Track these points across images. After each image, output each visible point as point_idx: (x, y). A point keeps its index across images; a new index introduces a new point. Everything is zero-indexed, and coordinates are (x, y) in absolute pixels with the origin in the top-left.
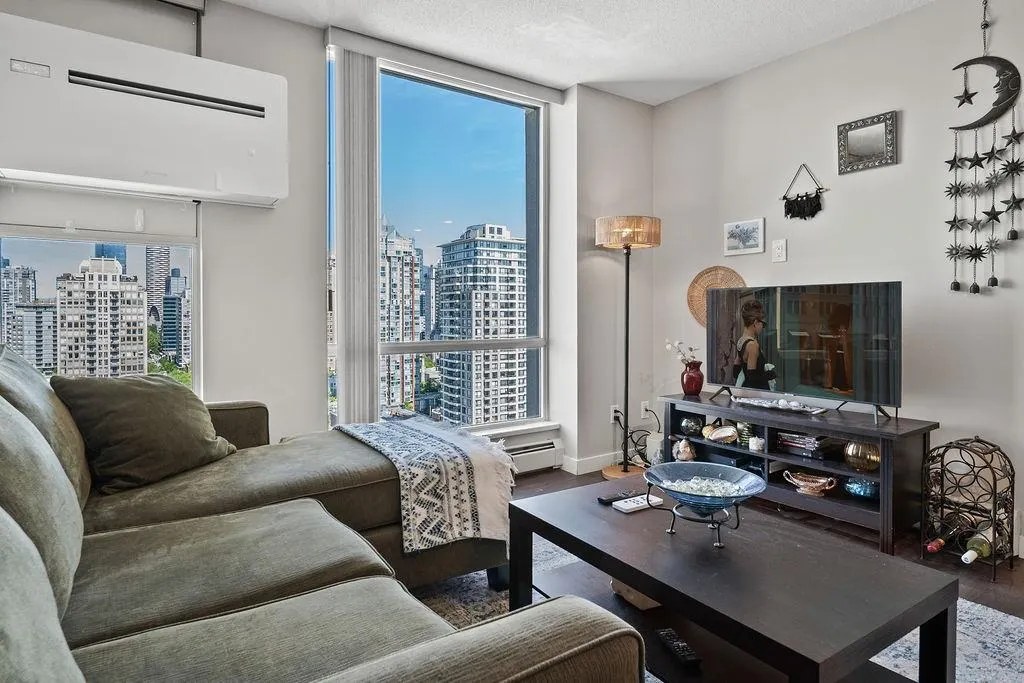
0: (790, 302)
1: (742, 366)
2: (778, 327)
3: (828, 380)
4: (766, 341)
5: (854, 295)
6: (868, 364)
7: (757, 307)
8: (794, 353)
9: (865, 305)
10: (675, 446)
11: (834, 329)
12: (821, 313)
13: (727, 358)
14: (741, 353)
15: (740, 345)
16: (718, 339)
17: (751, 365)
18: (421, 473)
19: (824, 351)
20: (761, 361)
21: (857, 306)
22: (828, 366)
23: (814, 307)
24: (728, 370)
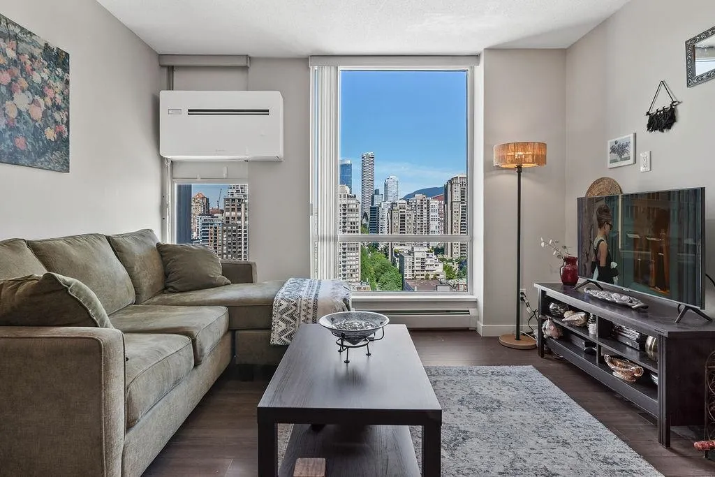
0: (627, 207)
1: (596, 264)
2: (620, 230)
3: (652, 280)
4: (612, 242)
5: (672, 200)
6: (681, 266)
7: (607, 211)
8: (629, 254)
9: (679, 210)
10: (544, 325)
11: (657, 233)
12: (648, 218)
13: (587, 255)
14: (596, 251)
15: (595, 244)
16: (583, 237)
17: (603, 263)
18: (285, 304)
19: (650, 253)
20: (609, 261)
21: (674, 210)
22: (652, 267)
23: (643, 212)
24: (588, 265)
